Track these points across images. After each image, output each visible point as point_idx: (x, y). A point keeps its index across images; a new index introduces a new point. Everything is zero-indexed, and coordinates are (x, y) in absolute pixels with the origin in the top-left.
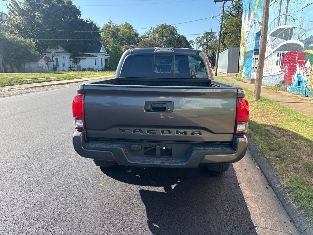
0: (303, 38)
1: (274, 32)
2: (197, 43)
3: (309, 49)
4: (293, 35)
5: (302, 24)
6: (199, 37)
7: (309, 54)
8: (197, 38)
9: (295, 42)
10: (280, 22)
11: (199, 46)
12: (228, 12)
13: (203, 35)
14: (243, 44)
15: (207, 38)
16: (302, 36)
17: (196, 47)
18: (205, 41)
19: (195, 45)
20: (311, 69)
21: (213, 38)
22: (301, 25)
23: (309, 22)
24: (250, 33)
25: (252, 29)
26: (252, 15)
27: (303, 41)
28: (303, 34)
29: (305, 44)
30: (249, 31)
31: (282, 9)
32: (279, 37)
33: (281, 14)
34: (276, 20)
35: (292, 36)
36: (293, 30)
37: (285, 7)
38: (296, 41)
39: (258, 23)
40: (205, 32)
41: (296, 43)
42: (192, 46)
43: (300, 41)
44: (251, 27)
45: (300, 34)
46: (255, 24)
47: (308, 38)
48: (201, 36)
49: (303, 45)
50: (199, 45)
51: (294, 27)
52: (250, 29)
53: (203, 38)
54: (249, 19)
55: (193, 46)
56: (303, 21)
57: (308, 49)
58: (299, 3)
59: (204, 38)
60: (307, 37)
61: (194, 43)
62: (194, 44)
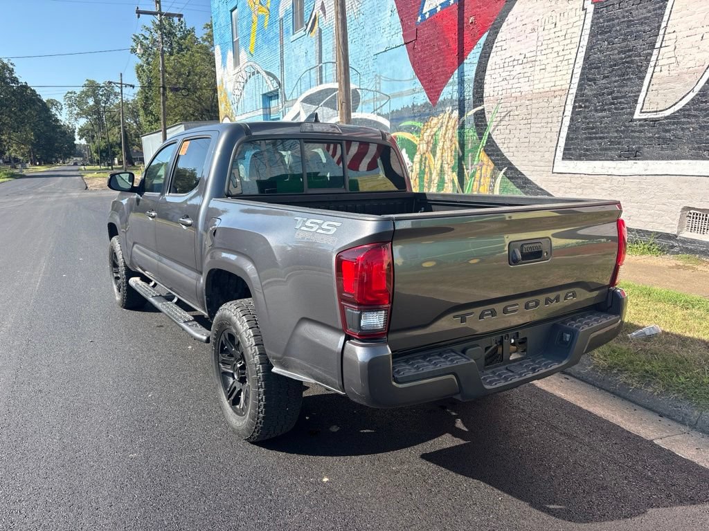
0: (386, 110)
1: (311, 95)
2: (71, 106)
3: (402, 131)
4: (360, 104)
5: (379, 83)
6: (75, 93)
7: (403, 140)
8: (70, 95)
9: (367, 118)
10: (324, 75)
11: (77, 114)
12: (147, 39)
13: (85, 89)
14: (226, 116)
15: (95, 95)
16: (382, 107)
17: (68, 117)
18: (91, 102)
19: (65, 111)
20: (412, 166)
21: (112, 97)
22: (378, 85)
23: (394, 80)
24: (244, 94)
25: (248, 86)
26: (243, 55)
27: (386, 116)
28: (383, 103)
29: (391, 121)
30: (240, 88)
31: (324, 51)
32: (326, 105)
33: (324, 60)
34: (313, 71)
35: (358, 105)
36: (358, 93)
37: (331, 48)
38: (369, 114)
39: (264, 74)
40: (87, 80)
41: (370, 118)
42: (57, 113)
43: (379, 114)
44: (247, 81)
45: (378, 103)
46: (256, 75)
47: (397, 111)
48: (78, 91)
49: (387, 123)
50: (75, 112)
51: (360, 89)
52: (242, 84)
53: (85, 95)
54: (237, 63)
55: (61, 115)
56: (380, 78)
57: (400, 130)
58: (366, 43)
59: (88, 96)
60: (394, 108)
61: (60, 108)
62: (61, 110)
